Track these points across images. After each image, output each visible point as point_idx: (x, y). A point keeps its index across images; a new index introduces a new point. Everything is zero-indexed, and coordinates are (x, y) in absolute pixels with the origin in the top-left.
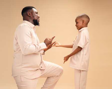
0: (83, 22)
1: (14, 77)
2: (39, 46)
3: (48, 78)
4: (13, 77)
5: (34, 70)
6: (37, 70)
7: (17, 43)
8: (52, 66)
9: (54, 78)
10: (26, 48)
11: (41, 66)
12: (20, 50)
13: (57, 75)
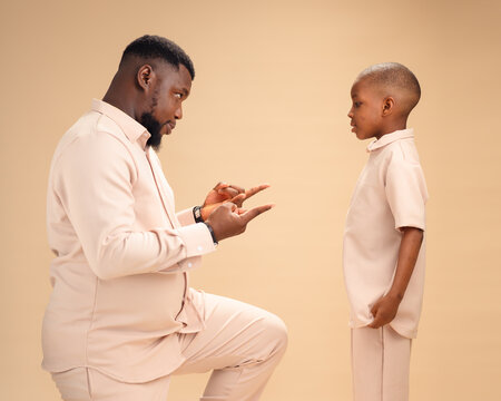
0: (388, 106)
1: (54, 374)
2: (175, 241)
3: (217, 372)
4: (50, 376)
5: (150, 340)
6: (163, 338)
7: (65, 219)
8: (232, 317)
9: (245, 371)
10: (107, 249)
11: (184, 318)
12: (81, 251)
13: (256, 357)
